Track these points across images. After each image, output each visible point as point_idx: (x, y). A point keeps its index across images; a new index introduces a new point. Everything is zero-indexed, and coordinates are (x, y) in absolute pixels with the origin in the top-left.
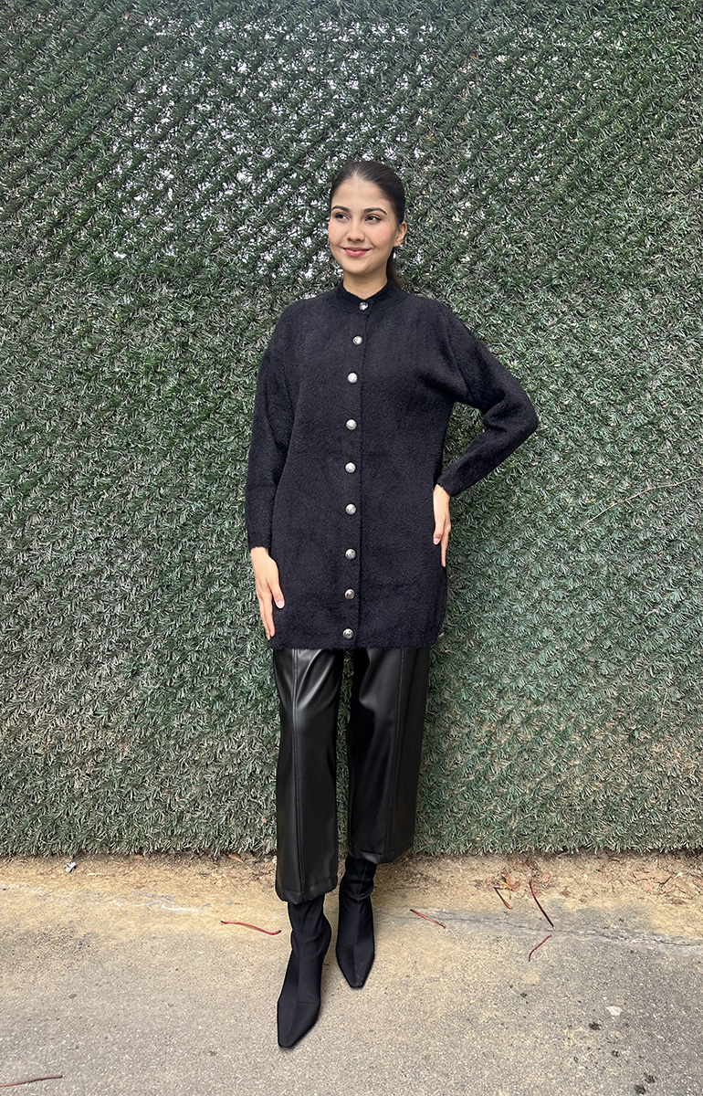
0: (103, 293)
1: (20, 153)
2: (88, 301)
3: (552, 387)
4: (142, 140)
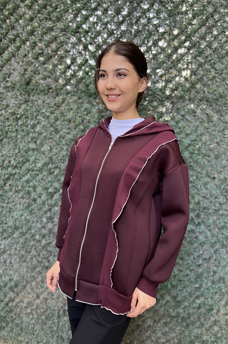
0: (90, 103)
1: (51, 29)
2: (83, 106)
4: (112, 24)
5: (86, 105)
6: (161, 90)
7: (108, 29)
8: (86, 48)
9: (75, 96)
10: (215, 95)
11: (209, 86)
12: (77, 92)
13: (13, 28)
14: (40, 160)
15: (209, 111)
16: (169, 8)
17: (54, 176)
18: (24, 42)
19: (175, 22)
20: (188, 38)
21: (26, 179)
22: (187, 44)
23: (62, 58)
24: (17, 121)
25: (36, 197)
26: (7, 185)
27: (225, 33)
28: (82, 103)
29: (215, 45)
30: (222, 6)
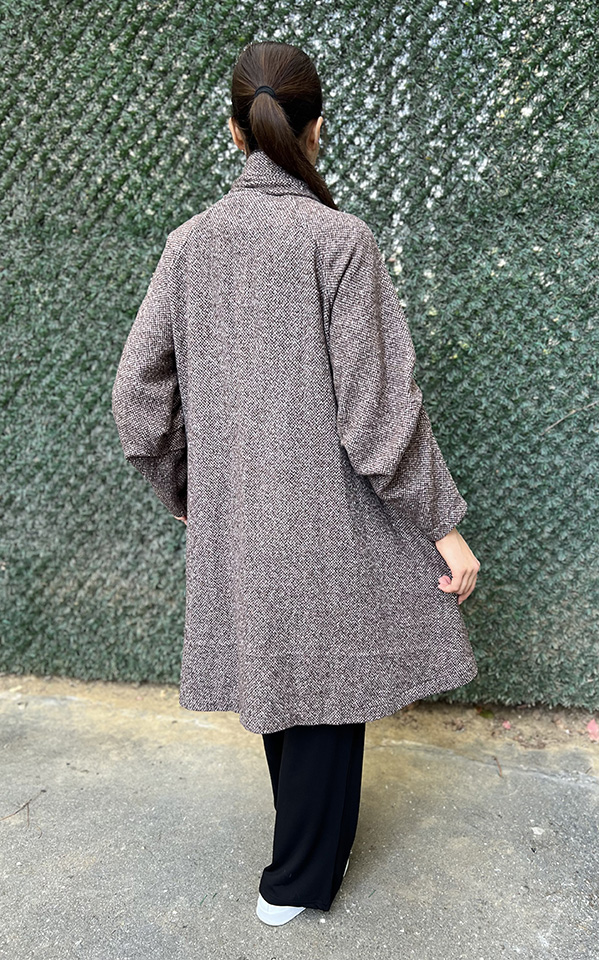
1: (68, 132)
3: (517, 307)
9: (113, 236)
12: (116, 230)
13: (12, 136)
14: (67, 349)
18: (30, 156)
21: (48, 382)
23: (90, 176)
25: (65, 410)
26: (20, 394)
28: (126, 246)
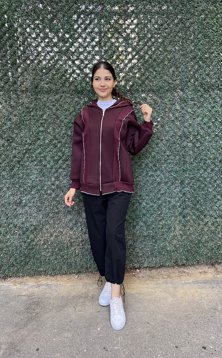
5: (76, 99)
6: (124, 86)
7: (87, 50)
8: (73, 62)
10: (157, 87)
11: (153, 81)
15: (155, 98)
16: (124, 36)
17: (58, 148)
19: (128, 44)
20: (137, 53)
22: (136, 57)
24: (30, 113)
27: (159, 49)
29: (154, 57)
30: (155, 33)
